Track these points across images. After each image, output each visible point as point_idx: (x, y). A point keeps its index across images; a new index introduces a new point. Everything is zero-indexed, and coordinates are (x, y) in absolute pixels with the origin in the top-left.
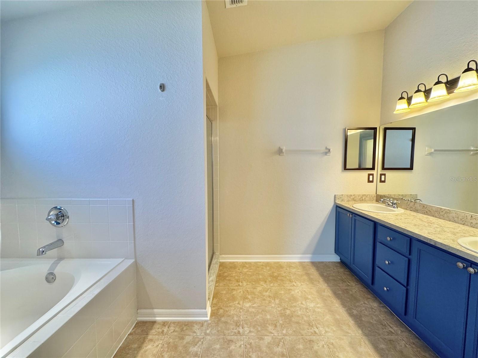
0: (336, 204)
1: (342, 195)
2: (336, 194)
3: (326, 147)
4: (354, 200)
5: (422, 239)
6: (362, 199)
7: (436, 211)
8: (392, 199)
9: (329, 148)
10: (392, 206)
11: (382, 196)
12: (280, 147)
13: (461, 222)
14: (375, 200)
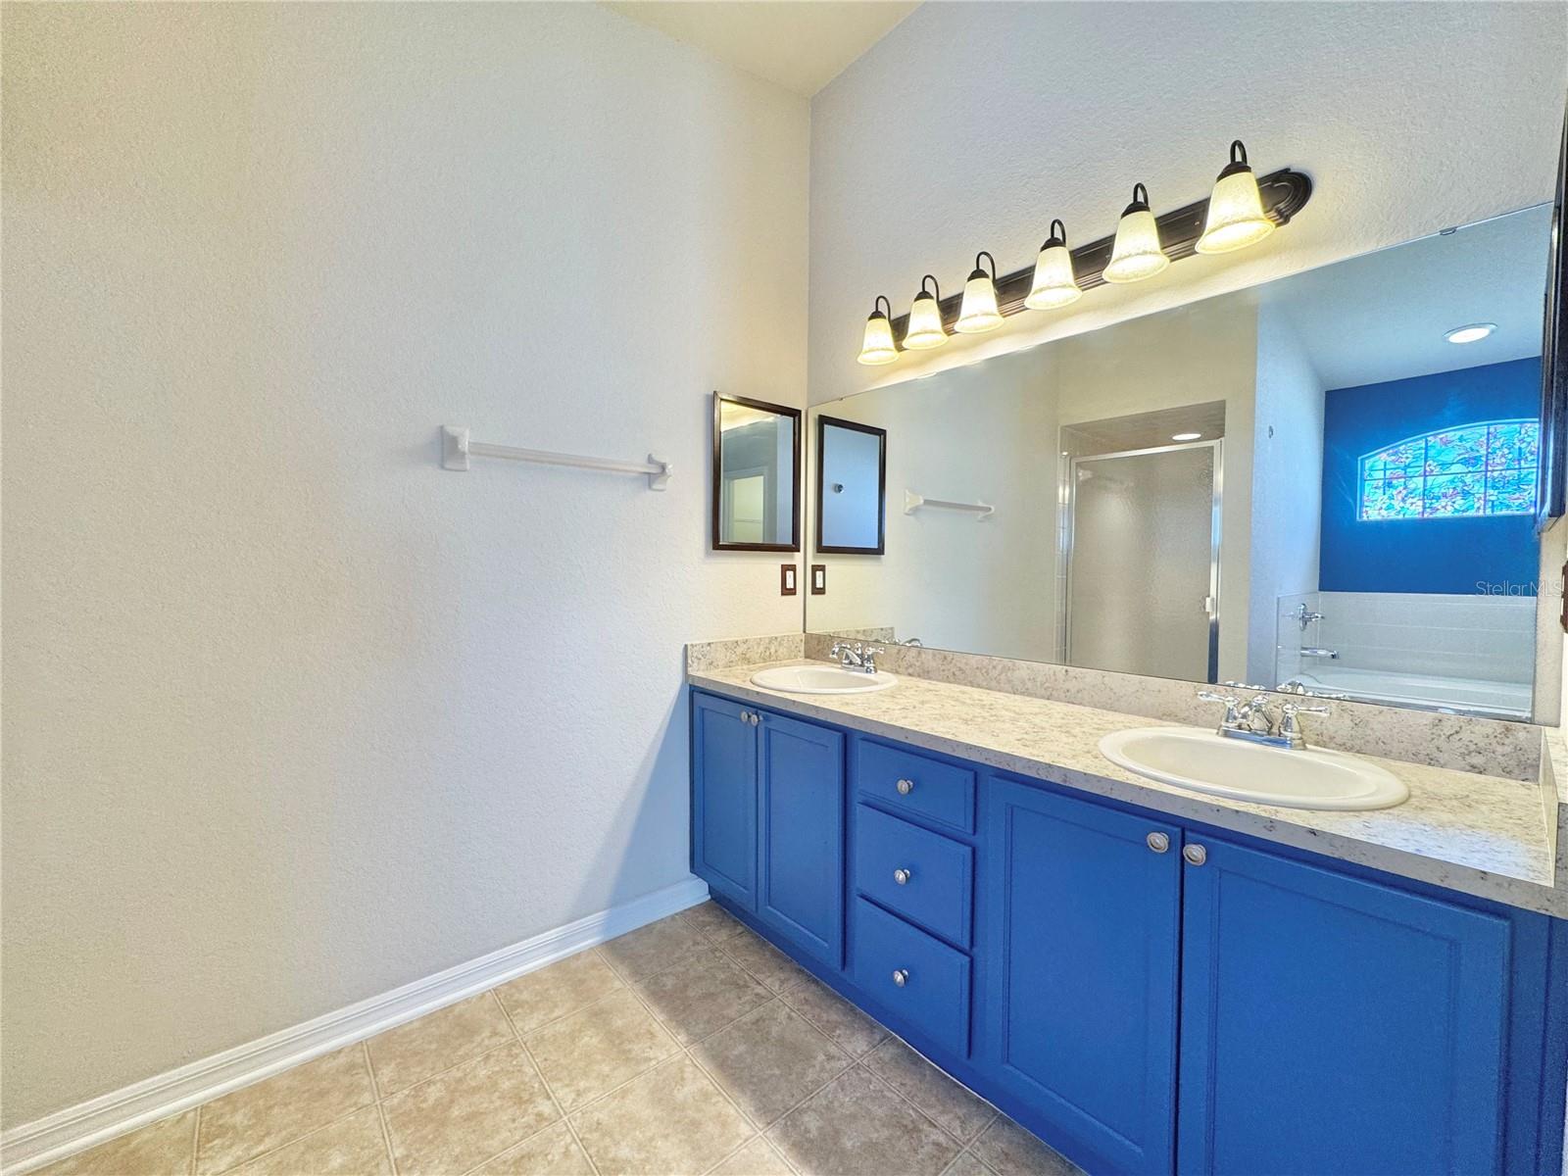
0: (690, 682)
1: (709, 644)
2: (689, 643)
3: (650, 456)
4: (746, 659)
5: (1019, 769)
6: (768, 653)
7: (977, 668)
8: (860, 645)
9: (663, 461)
10: (862, 665)
11: (822, 639)
12: (442, 427)
13: (1043, 692)
14: (802, 654)
